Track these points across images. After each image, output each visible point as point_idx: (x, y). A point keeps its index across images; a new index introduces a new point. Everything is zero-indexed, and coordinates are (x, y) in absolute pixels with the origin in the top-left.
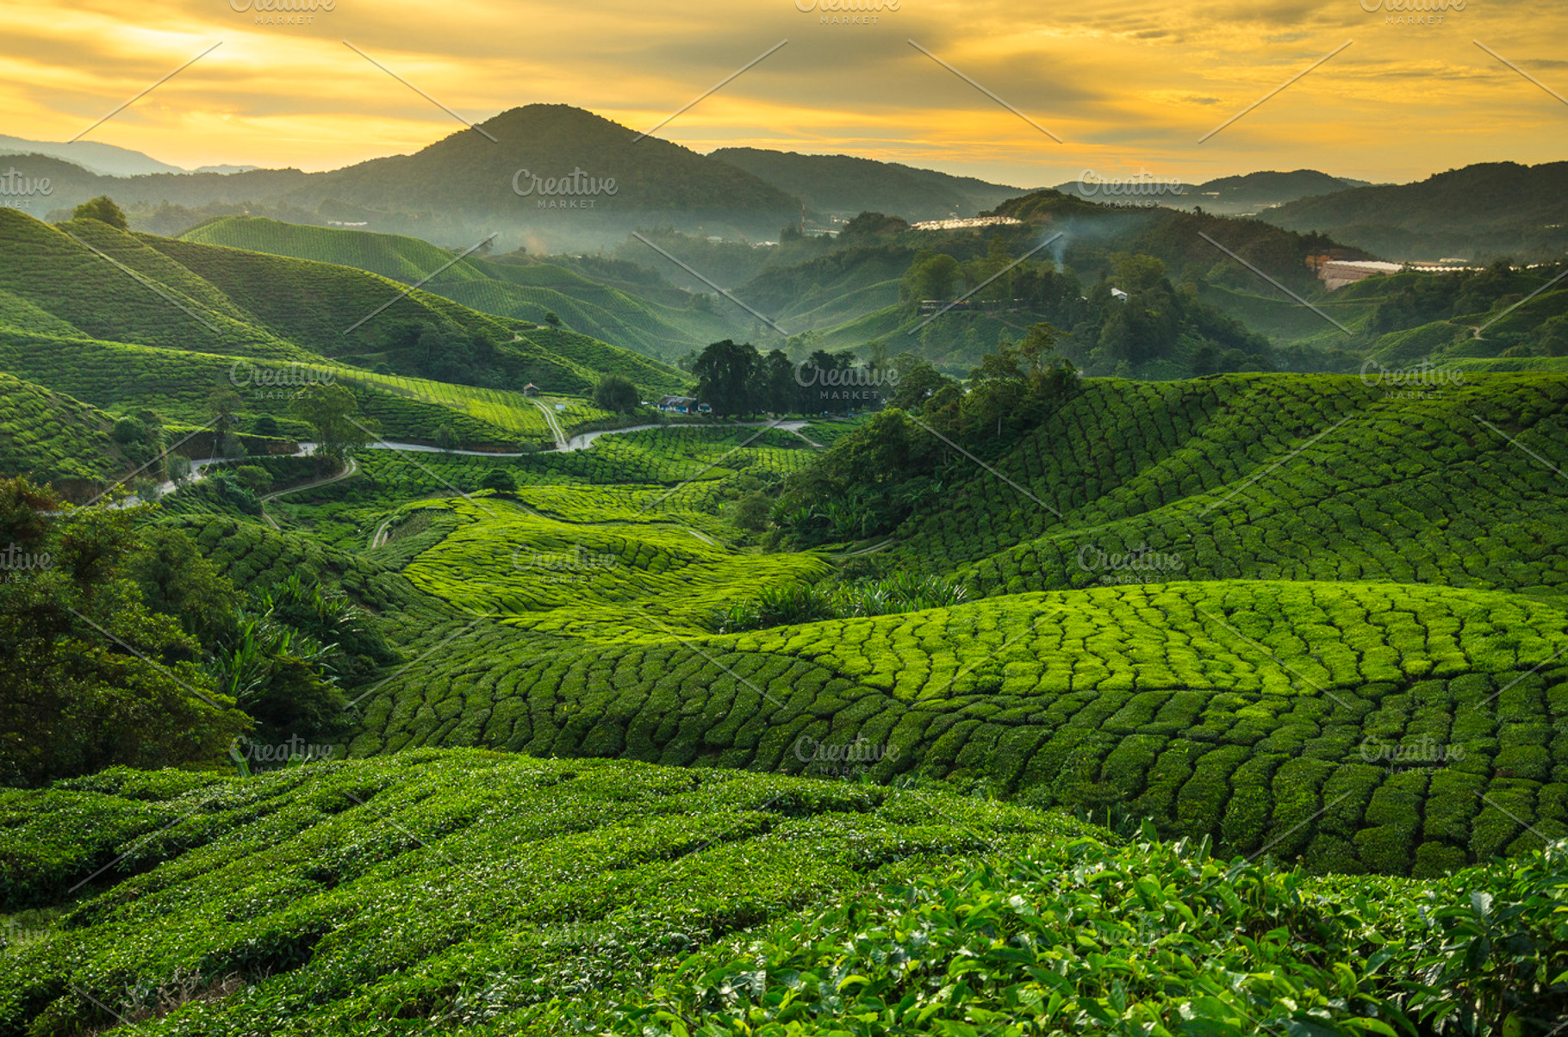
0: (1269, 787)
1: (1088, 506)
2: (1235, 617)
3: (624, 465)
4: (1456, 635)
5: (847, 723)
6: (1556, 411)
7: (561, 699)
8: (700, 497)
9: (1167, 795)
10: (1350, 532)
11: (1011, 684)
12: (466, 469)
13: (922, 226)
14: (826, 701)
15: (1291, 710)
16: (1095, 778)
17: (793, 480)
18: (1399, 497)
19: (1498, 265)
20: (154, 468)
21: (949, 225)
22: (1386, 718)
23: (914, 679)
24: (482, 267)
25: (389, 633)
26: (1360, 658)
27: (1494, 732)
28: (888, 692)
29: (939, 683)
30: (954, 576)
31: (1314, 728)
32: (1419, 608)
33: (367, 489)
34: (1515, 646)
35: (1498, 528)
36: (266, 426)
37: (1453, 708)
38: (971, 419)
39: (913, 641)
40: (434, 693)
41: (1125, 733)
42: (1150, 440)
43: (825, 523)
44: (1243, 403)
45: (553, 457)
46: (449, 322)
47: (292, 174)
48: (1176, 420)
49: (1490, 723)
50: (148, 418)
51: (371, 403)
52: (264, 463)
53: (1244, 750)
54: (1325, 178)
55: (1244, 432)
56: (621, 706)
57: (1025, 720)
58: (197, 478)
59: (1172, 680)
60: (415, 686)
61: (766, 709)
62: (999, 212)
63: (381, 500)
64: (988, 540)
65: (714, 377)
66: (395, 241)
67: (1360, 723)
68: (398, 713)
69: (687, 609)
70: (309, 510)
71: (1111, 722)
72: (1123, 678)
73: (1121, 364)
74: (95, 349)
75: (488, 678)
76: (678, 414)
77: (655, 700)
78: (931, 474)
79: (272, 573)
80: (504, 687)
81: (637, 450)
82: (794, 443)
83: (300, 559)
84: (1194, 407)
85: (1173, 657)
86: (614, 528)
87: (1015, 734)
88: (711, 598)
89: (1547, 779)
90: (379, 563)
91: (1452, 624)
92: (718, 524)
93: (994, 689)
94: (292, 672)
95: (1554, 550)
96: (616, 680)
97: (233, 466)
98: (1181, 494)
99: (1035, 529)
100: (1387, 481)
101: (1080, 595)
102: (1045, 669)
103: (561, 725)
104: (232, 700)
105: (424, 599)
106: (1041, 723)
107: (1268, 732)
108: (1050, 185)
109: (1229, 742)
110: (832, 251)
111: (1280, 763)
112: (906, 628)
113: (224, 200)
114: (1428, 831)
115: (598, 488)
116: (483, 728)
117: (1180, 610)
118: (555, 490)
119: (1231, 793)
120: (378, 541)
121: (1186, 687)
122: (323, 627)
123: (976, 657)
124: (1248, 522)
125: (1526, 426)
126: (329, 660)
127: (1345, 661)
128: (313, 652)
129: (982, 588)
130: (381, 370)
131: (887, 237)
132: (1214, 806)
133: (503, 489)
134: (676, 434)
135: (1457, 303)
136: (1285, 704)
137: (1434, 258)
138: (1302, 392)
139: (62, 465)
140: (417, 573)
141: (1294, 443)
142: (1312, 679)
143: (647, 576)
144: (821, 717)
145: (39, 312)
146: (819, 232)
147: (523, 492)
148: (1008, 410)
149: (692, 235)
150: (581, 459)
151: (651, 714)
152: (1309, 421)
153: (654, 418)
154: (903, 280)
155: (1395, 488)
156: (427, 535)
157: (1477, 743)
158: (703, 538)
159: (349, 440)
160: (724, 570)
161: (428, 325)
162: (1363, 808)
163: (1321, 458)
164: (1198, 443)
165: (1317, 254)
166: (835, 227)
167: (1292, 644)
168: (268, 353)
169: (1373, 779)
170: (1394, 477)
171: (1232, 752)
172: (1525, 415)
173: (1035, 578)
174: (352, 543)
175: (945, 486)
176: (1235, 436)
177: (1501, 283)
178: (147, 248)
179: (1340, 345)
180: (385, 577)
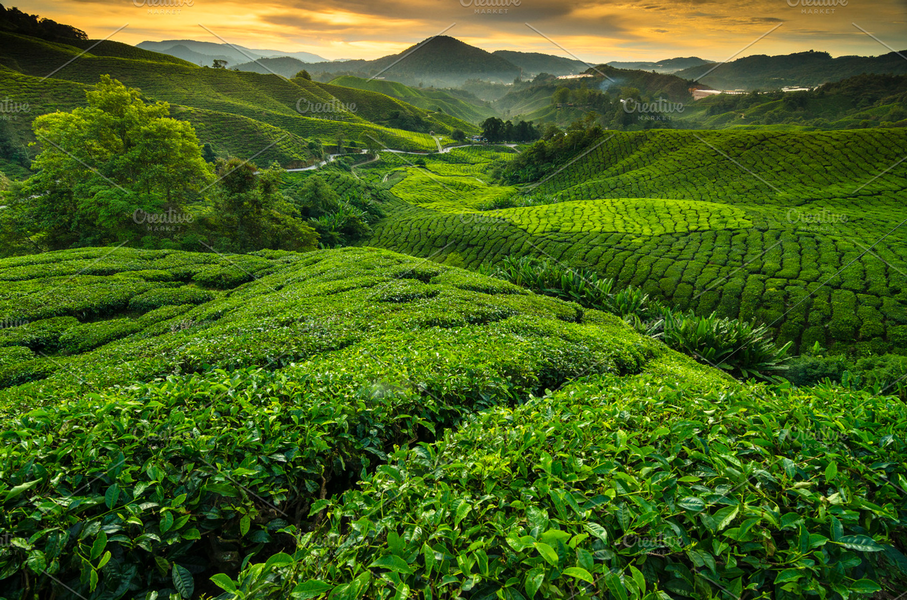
0: (636, 264)
1: (600, 173)
2: (638, 210)
3: (459, 158)
4: (708, 218)
5: (511, 240)
6: (759, 144)
7: (429, 230)
8: (481, 168)
9: (604, 265)
10: (683, 183)
11: (563, 229)
12: (411, 158)
13: (560, 78)
14: (506, 233)
15: (649, 240)
16: (583, 259)
17: (509, 163)
18: (701, 172)
19: (754, 92)
20: (320, 157)
21: (569, 77)
22: (679, 244)
23: (533, 227)
24: (419, 92)
25: (384, 209)
26: (675, 225)
27: (712, 250)
28: (525, 231)
29: (541, 228)
30: (555, 195)
31: (656, 246)
32: (698, 209)
33: (382, 164)
34: (726, 222)
35: (731, 183)
36: (352, 144)
37: (701, 241)
38: (566, 144)
39: (536, 215)
40: (394, 227)
41: (595, 246)
42: (623, 152)
43: (518, 177)
44: (655, 139)
45: (438, 155)
46: (408, 111)
47: (362, 61)
48: (632, 145)
49: (712, 247)
50: (317, 141)
51: (383, 137)
52: (352, 156)
53: (631, 253)
54: (700, 59)
55: (654, 149)
56: (447, 232)
57: (565, 241)
58: (332, 160)
59: (614, 230)
60: (389, 224)
61: (488, 235)
62: (586, 72)
63: (386, 168)
64: (568, 183)
65: (488, 129)
66: (392, 84)
67: (671, 246)
68: (384, 232)
69: (473, 203)
70: (366, 170)
71: (591, 242)
72: (598, 229)
73: (620, 126)
74: (303, 119)
75: (410, 223)
76: (477, 141)
77: (456, 231)
78: (552, 162)
79: (350, 190)
80: (414, 225)
81: (463, 153)
82: (512, 151)
83: (359, 186)
84: (639, 141)
85: (616, 223)
86: (454, 177)
87: (560, 245)
88: (480, 200)
89: (724, 265)
90: (382, 188)
91: (708, 214)
92: (486, 177)
93: (557, 231)
94: (353, 220)
95: (748, 191)
96: (446, 224)
97: (343, 156)
98: (630, 170)
99: (582, 180)
100: (698, 167)
101: (591, 202)
102: (574, 225)
103: (429, 237)
104: (314, 229)
105: (396, 199)
106: (569, 242)
107: (640, 247)
108: (605, 63)
109: (627, 250)
110: (530, 86)
111: (641, 257)
112: (534, 211)
113: (342, 71)
114: (683, 279)
115: (451, 165)
116: (407, 238)
117: (621, 208)
118: (438, 165)
119: (624, 266)
120: (385, 180)
121: (617, 232)
122: (363, 206)
123: (554, 220)
124: (650, 179)
125: (748, 149)
126: (365, 216)
127: (670, 225)
128: (361, 213)
129: (563, 199)
130: (387, 127)
131: (548, 81)
132: (618, 269)
133: (421, 164)
134: (476, 148)
135: (738, 105)
136: (648, 238)
137: (733, 89)
138: (675, 136)
139: (294, 156)
140: (394, 190)
141: (670, 153)
142: (659, 231)
143: (462, 193)
144: (504, 238)
145: (287, 108)
146: (526, 80)
147: (427, 166)
148: (578, 140)
149: (486, 81)
150: (446, 156)
151: (455, 235)
152: (676, 146)
153: (469, 143)
154: (552, 96)
155: (700, 169)
156: (397, 179)
157: (706, 253)
158: (481, 181)
159: (377, 149)
160: (486, 191)
161: (401, 112)
162: (664, 272)
163: (678, 158)
164: (638, 153)
165: (693, 87)
166: (532, 78)
167: (655, 219)
168: (353, 121)
169: (669, 263)
170: (701, 165)
171: (626, 253)
172: (748, 145)
173: (580, 196)
174: (376, 181)
175: (556, 166)
176: (651, 151)
177: (755, 98)
178: (317, 86)
179: (696, 119)
180: (383, 192)
